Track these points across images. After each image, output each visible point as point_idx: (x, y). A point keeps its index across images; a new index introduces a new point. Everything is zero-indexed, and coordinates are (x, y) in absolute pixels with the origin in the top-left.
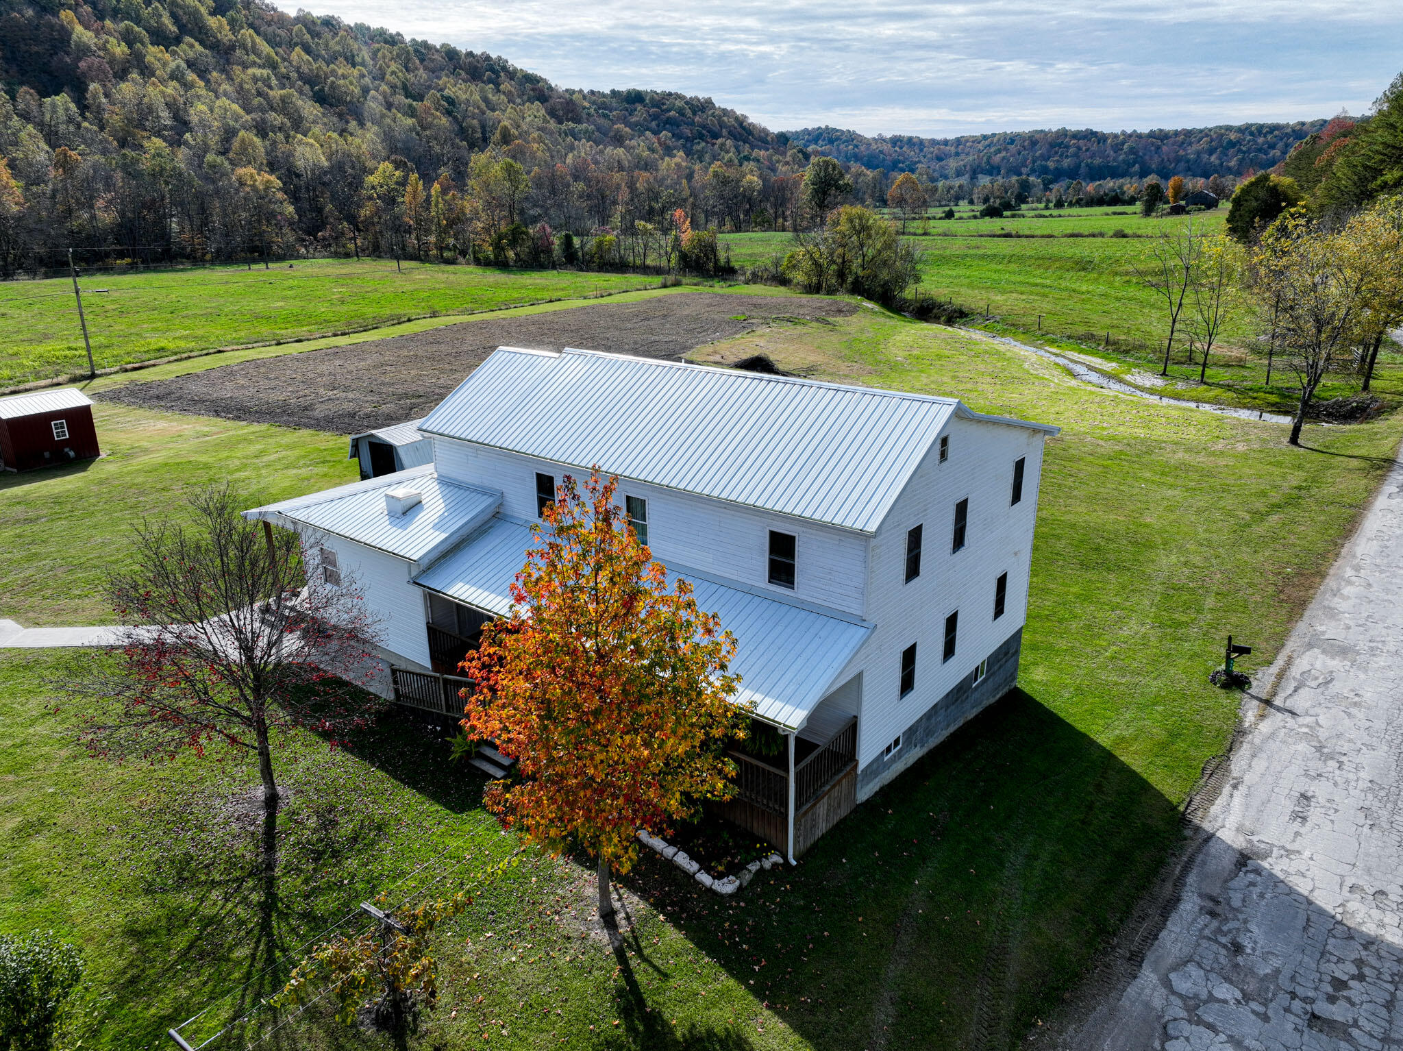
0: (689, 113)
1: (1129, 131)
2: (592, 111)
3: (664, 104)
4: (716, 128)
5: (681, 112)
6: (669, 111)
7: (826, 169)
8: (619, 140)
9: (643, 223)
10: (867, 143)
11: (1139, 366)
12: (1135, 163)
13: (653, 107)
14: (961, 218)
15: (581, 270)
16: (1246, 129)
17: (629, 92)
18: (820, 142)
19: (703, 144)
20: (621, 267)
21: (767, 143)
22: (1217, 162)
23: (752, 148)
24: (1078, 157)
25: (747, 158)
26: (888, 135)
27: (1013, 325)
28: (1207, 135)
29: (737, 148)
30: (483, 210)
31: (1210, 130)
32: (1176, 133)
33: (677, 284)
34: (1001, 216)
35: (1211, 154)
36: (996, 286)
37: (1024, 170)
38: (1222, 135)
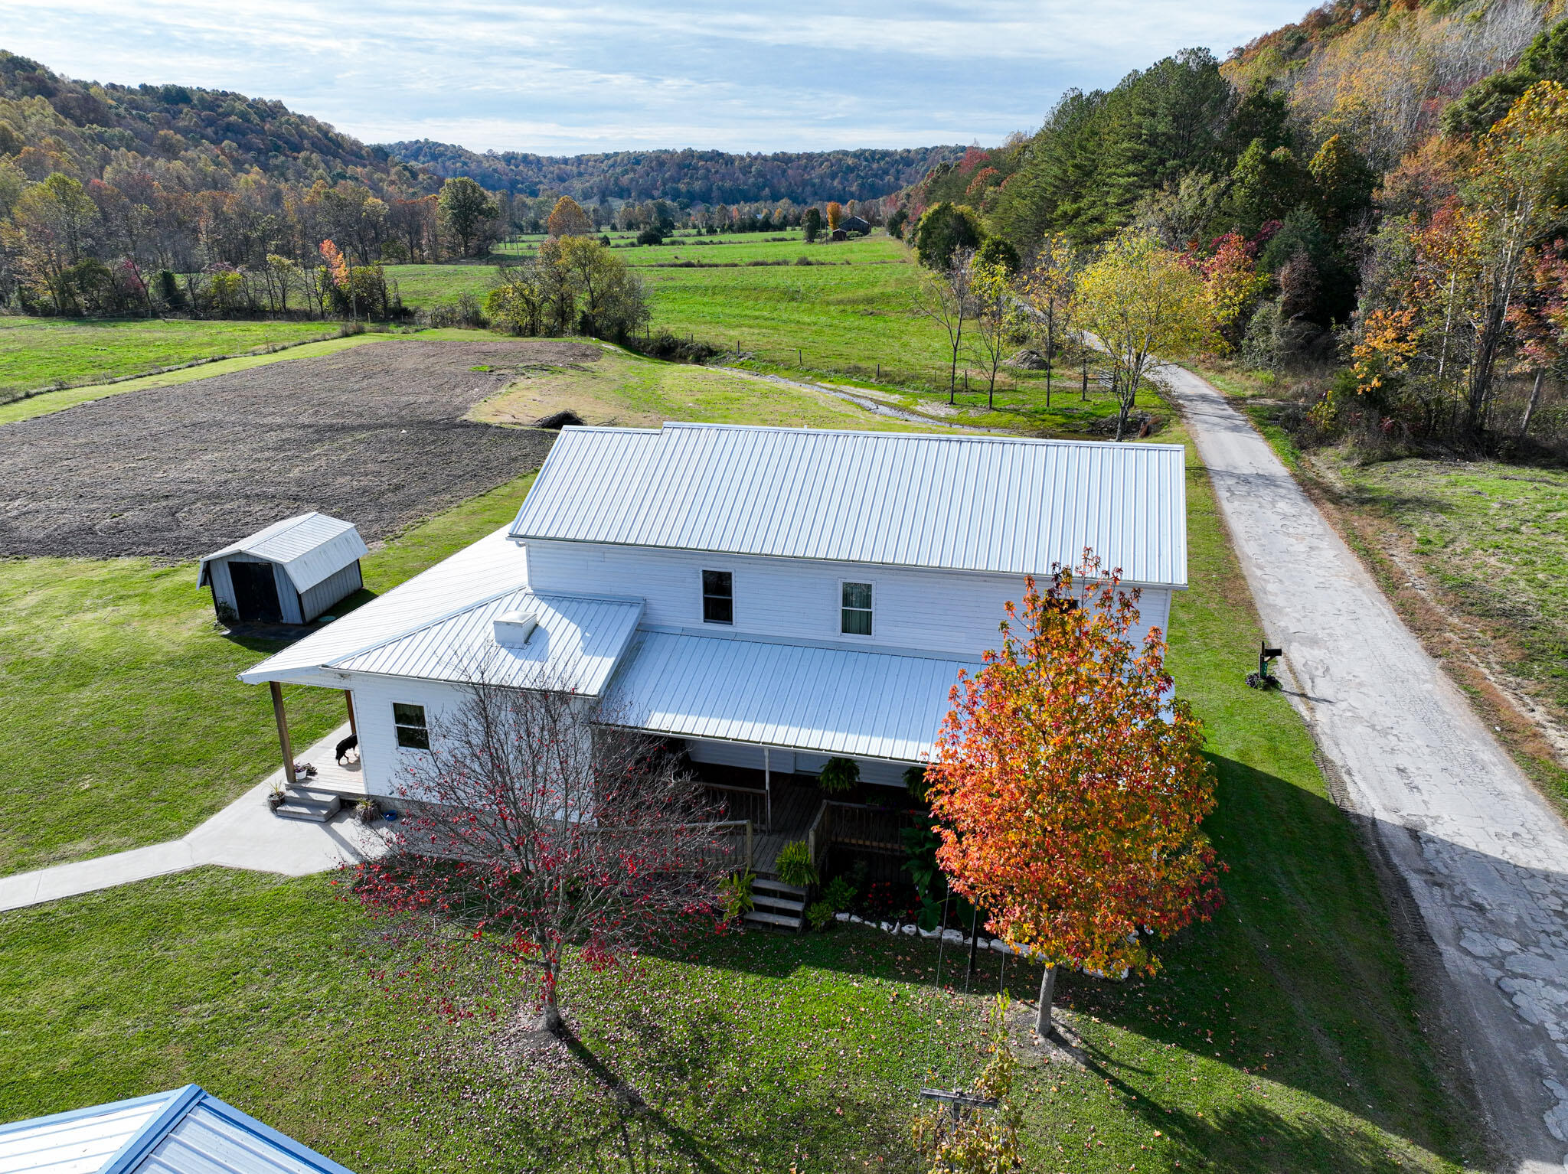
0: (256, 119)
1: (754, 154)
2: (122, 110)
3: (220, 106)
4: (296, 139)
5: (243, 116)
6: (229, 115)
7: (464, 193)
8: (170, 150)
9: (277, 257)
10: (478, 160)
11: (921, 397)
12: (765, 186)
13: (204, 108)
14: (618, 246)
15: (197, 318)
16: (860, 155)
17: (167, 89)
18: (421, 158)
19: (282, 158)
20: (254, 313)
21: (361, 157)
22: (840, 187)
23: (346, 163)
24: (708, 179)
25: (341, 176)
26: (500, 152)
27: (771, 361)
28: (827, 160)
29: (326, 163)
30: (30, 242)
31: (829, 154)
32: (799, 157)
33: (360, 332)
34: (660, 243)
35: (833, 179)
36: (716, 320)
37: (656, 193)
38: (841, 160)
